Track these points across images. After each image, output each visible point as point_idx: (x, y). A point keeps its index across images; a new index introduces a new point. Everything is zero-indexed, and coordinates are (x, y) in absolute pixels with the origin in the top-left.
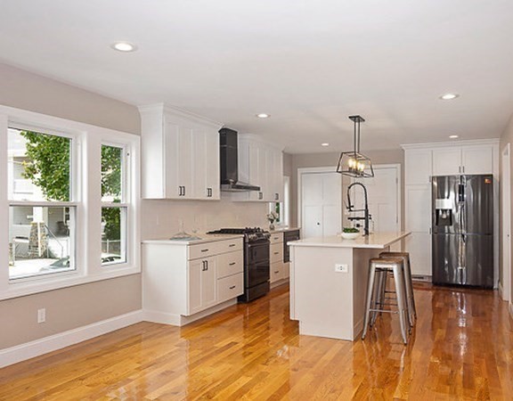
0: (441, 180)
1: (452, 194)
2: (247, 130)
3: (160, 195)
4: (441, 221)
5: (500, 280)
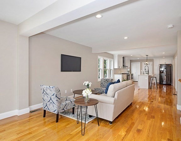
0: (161, 65)
1: (163, 67)
2: (126, 57)
3: (117, 68)
4: (161, 72)
5: (173, 83)
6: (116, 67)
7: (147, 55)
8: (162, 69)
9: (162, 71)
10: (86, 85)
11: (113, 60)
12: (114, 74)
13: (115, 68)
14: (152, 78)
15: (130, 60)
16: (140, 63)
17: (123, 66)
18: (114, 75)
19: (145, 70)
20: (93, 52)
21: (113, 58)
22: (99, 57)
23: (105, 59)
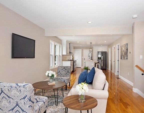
6: (65, 53)
7: (91, 43)
8: (100, 56)
9: (99, 57)
10: (50, 75)
11: (61, 46)
12: (63, 60)
13: (63, 54)
14: (97, 64)
15: (74, 47)
16: (81, 50)
17: (70, 52)
18: (62, 62)
19: (89, 56)
20: (45, 36)
21: (61, 44)
22: (51, 42)
23: (56, 44)
